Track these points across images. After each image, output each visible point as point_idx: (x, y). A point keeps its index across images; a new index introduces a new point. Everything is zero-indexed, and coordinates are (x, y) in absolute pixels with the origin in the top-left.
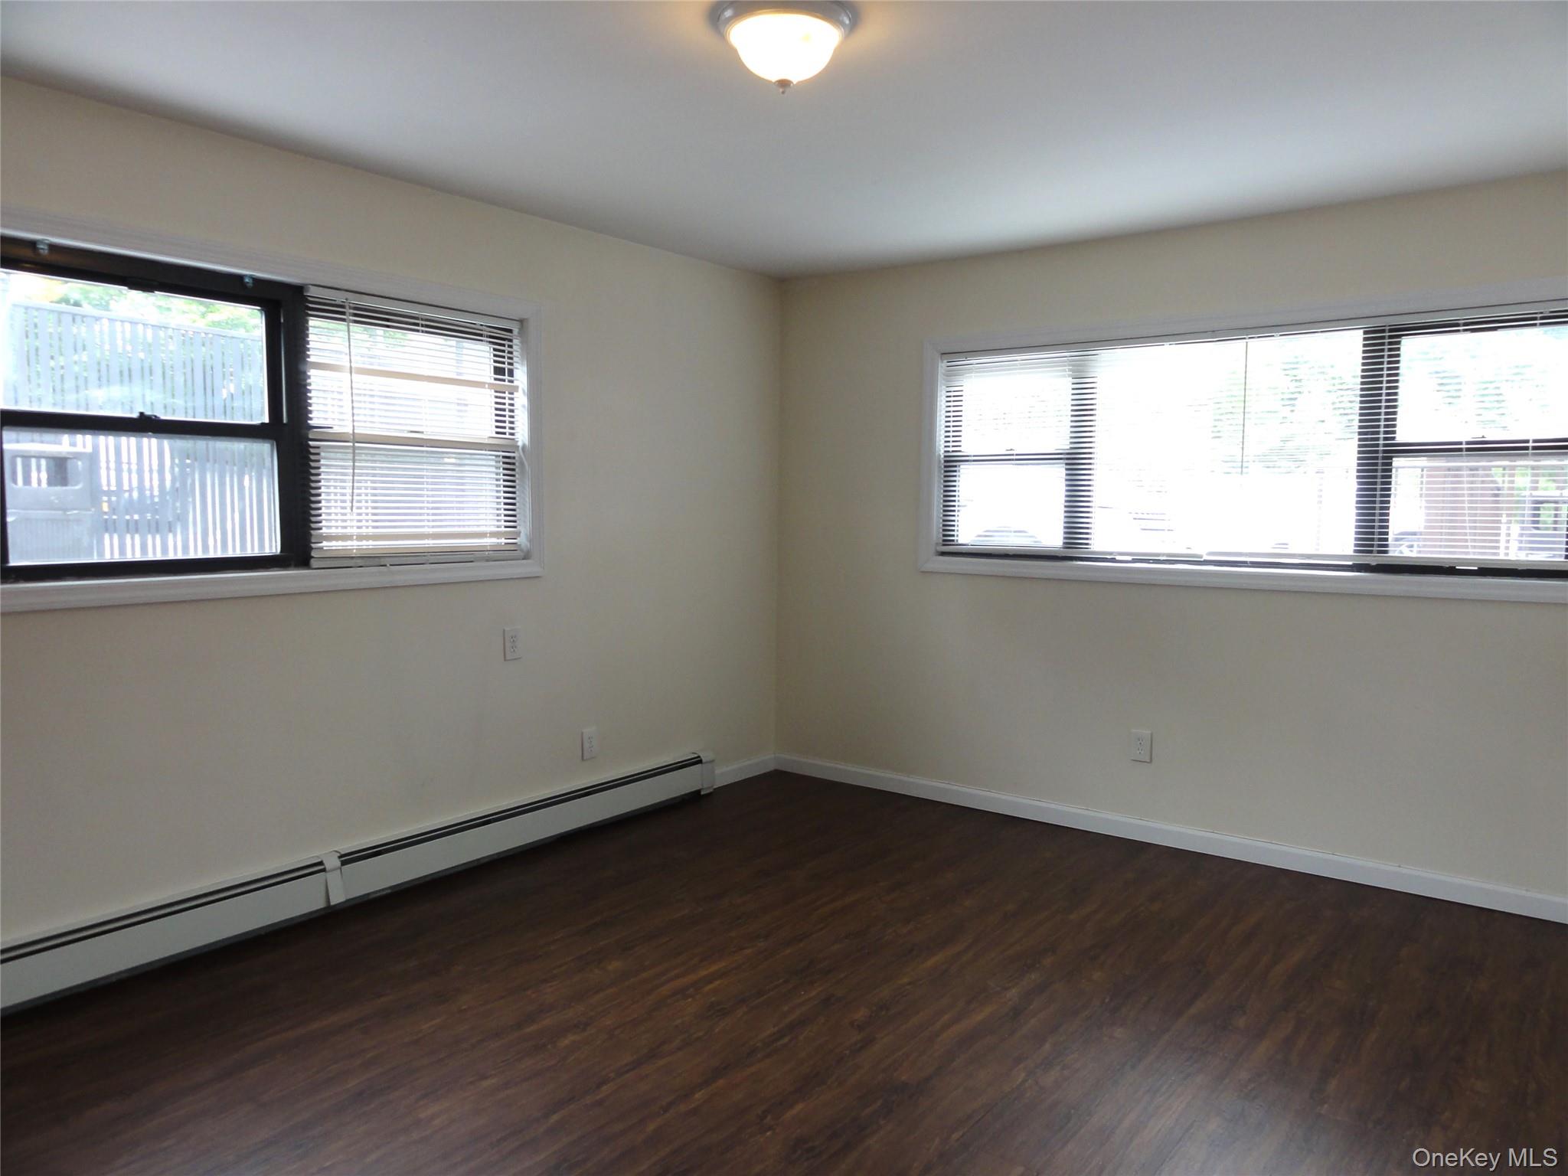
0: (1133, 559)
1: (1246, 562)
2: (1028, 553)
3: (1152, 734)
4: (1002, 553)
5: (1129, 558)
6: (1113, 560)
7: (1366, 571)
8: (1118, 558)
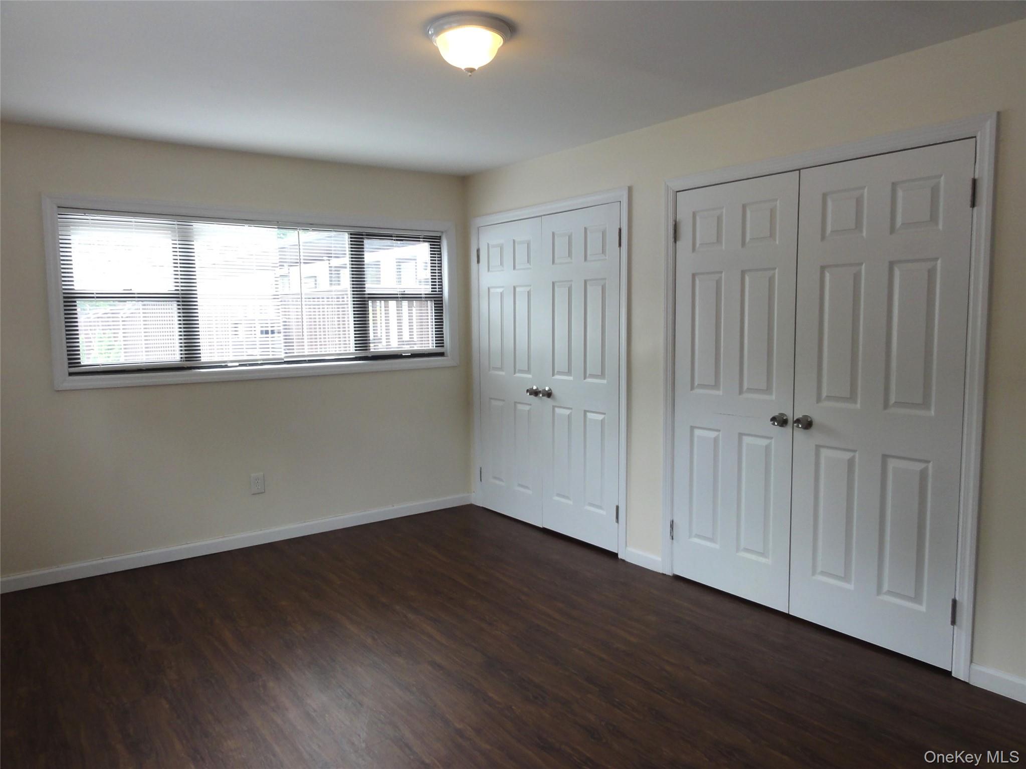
0: (240, 365)
1: (305, 361)
2: (158, 367)
3: (264, 475)
4: (134, 368)
5: (237, 364)
6: (226, 366)
7: (363, 360)
8: (229, 364)
